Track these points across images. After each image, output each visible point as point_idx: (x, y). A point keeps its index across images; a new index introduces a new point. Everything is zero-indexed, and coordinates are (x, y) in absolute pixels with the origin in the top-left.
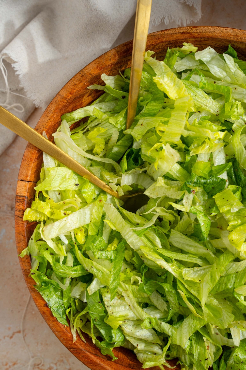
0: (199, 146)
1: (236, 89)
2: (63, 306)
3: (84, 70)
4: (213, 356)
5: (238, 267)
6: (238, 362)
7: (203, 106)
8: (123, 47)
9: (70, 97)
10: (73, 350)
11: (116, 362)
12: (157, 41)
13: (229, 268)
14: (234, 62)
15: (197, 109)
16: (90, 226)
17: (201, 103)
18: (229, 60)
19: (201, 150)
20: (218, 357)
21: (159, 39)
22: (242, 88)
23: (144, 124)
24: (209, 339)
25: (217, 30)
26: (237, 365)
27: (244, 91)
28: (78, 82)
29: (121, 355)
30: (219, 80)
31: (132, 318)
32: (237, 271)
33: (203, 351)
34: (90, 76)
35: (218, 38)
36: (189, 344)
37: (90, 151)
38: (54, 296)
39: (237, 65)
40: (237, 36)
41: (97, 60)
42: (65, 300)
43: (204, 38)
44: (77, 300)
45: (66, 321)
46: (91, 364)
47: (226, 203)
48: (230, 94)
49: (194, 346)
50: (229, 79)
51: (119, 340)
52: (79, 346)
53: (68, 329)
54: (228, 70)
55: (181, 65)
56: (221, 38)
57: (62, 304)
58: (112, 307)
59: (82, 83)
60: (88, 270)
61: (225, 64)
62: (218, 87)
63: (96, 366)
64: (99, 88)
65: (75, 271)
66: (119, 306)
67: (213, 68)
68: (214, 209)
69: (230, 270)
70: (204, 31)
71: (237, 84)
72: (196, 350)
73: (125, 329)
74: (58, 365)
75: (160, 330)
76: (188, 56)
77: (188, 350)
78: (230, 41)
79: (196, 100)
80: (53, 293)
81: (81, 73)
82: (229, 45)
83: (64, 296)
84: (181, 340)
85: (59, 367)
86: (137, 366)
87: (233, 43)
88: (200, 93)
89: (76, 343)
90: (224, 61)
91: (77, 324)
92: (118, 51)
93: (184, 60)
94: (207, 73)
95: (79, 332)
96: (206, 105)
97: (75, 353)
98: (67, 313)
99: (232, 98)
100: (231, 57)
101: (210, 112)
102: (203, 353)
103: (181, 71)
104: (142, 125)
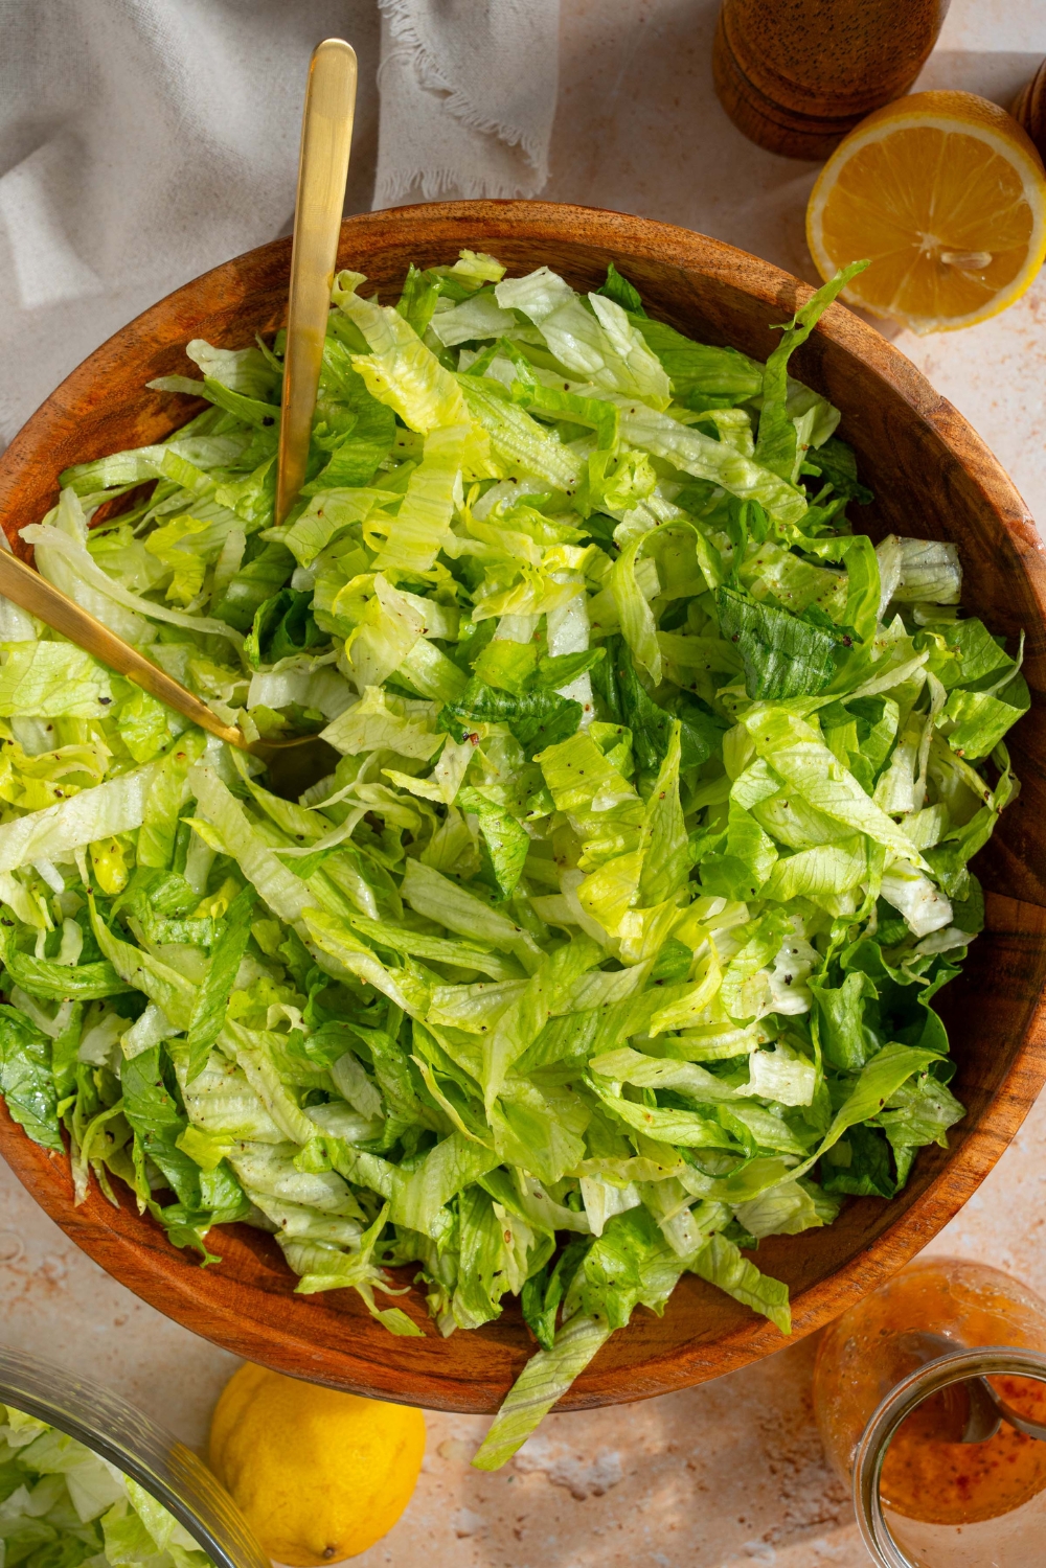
0: (504, 589)
1: (633, 411)
2: (50, 1088)
3: (135, 326)
4: (524, 1260)
5: (611, 989)
6: (597, 1283)
7: (526, 462)
8: (265, 255)
9: (85, 412)
10: (74, 1228)
11: (214, 1270)
12: (377, 242)
13: (583, 992)
14: (626, 323)
15: (508, 469)
16: (142, 837)
17: (519, 451)
18: (611, 317)
19: (510, 603)
20: (541, 1265)
21: (382, 234)
22: (652, 411)
23: (325, 511)
24: (514, 1209)
25: (573, 216)
26: (597, 1291)
27: (658, 421)
28: (113, 364)
29: (237, 1248)
30: (581, 378)
31: (267, 1135)
32: (607, 1000)
33: (492, 1247)
34: (155, 345)
35: (574, 243)
36: (449, 1223)
37: (157, 594)
38: (21, 1055)
39: (639, 333)
40: (637, 239)
41: (179, 295)
42: (59, 1071)
43: (528, 239)
44: (100, 1070)
45: (57, 1138)
46: (133, 1274)
47: (577, 781)
48: (613, 426)
49: (466, 1229)
50: (611, 379)
51: (226, 1204)
52: (95, 1217)
53: (62, 1162)
54: (606, 348)
55: (456, 324)
56: (584, 241)
57: (48, 1083)
58: (202, 1099)
59: (129, 369)
60: (128, 977)
61: (599, 329)
62: (577, 404)
63: (145, 1281)
64: (189, 387)
65: (83, 979)
66: (227, 1098)
67: (559, 339)
68: (541, 797)
69: (584, 999)
70: (531, 217)
71: (637, 397)
72: (468, 1244)
73: (245, 1171)
74: (69, 1259)
75: (358, 1179)
76: (480, 296)
77: (442, 1241)
78: (613, 256)
79: (501, 440)
80: (14, 1046)
81: (127, 334)
82: (607, 265)
83: (55, 1056)
84: (417, 1213)
85: (72, 1268)
86: (287, 1284)
87: (624, 262)
88: (517, 418)
89: (85, 1209)
90: (592, 318)
91: (92, 1147)
92: (250, 269)
93: (466, 308)
94: (539, 355)
95: (98, 1171)
96: (535, 460)
97: (82, 1239)
98: (61, 1112)
99: (622, 440)
100: (618, 308)
101: (547, 483)
102: (491, 1253)
103: (455, 343)
104: (319, 512)
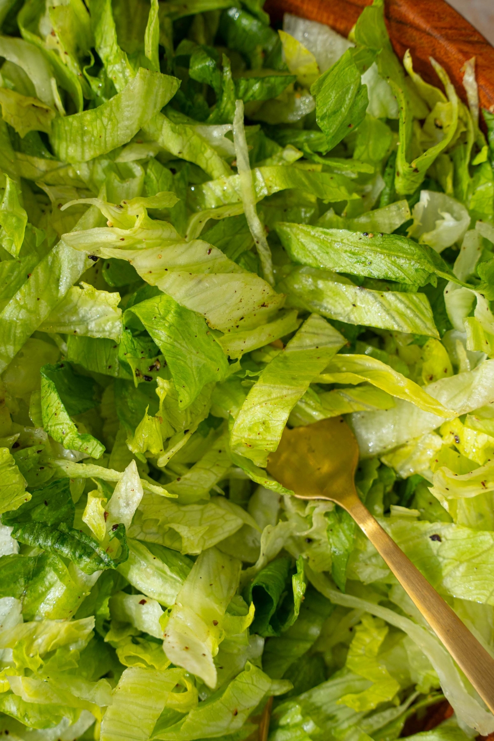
0: (65, 647)
10: (472, 39)
19: (59, 633)
23: (231, 715)
37: (394, 631)
52: (453, 50)
53: (485, 102)
89: (461, 57)
97: (465, 29)
104: (236, 714)
